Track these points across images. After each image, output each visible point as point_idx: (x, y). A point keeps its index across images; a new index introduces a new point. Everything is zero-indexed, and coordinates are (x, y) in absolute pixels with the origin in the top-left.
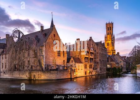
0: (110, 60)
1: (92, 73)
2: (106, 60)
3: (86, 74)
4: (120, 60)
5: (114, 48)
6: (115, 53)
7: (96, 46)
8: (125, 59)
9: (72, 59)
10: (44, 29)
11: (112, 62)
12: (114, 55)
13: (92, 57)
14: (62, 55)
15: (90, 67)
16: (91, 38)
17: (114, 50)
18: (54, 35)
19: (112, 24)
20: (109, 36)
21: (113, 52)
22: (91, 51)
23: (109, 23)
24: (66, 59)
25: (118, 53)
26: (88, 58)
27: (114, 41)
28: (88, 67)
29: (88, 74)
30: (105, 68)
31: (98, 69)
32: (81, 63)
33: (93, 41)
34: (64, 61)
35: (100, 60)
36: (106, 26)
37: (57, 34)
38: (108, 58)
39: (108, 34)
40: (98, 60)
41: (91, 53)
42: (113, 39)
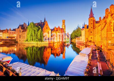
42: (65, 26)
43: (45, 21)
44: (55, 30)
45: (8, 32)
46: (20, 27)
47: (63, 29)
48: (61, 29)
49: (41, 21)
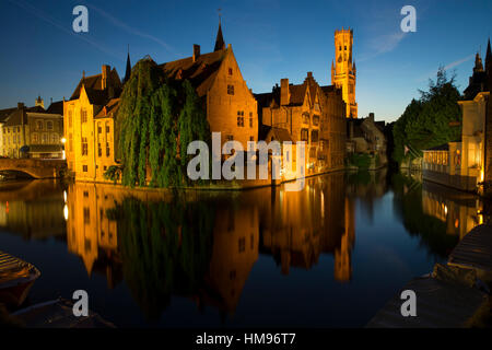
0: (352, 133)
1: (316, 169)
2: (346, 133)
4: (376, 132)
5: (354, 98)
6: (355, 111)
7: (324, 97)
9: (272, 134)
11: (357, 140)
13: (314, 127)
15: (311, 149)
17: (353, 106)
18: (231, 71)
20: (342, 65)
21: (351, 109)
22: (314, 112)
24: (255, 132)
26: (307, 131)
27: (354, 79)
28: (307, 155)
30: (342, 153)
31: (330, 156)
34: (251, 138)
35: (331, 134)
37: (237, 67)
39: (339, 60)
40: (327, 134)
41: (314, 116)
42: (352, 73)
43: (220, 44)
44: (286, 98)
45: (26, 122)
46: (83, 94)
47: (339, 91)
48: (326, 89)
49: (197, 48)
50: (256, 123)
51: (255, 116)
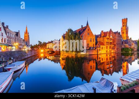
0: (124, 43)
1: (111, 51)
2: (122, 43)
3: (107, 52)
4: (132, 43)
5: (128, 35)
6: (128, 38)
7: (114, 35)
8: (136, 42)
9: (98, 43)
10: (83, 27)
11: (125, 45)
12: (127, 40)
13: (111, 42)
14: (92, 41)
15: (110, 47)
16: (111, 29)
17: (127, 37)
18: (88, 30)
19: (127, 19)
20: (124, 27)
21: (127, 38)
22: (110, 38)
23: (124, 19)
24: (95, 43)
25: (131, 38)
26: (108, 42)
27: (128, 30)
28: (108, 48)
29: (108, 52)
30: (120, 48)
31: (116, 49)
32: (104, 45)
33: (112, 32)
34: (94, 44)
35: (117, 43)
36: (122, 21)
37: (90, 29)
38: (123, 42)
39: (123, 26)
40: (115, 43)
41: (111, 39)
50: (95, 41)
51: (95, 39)
